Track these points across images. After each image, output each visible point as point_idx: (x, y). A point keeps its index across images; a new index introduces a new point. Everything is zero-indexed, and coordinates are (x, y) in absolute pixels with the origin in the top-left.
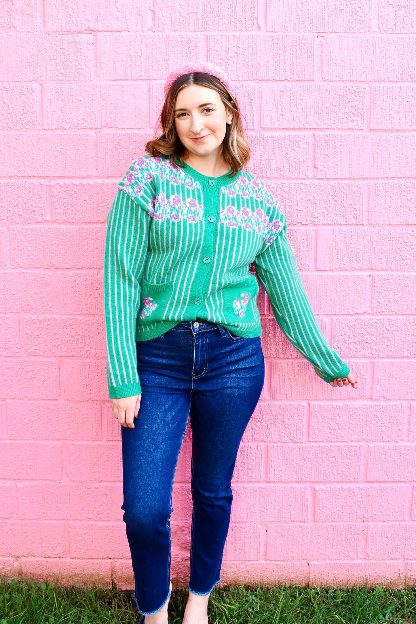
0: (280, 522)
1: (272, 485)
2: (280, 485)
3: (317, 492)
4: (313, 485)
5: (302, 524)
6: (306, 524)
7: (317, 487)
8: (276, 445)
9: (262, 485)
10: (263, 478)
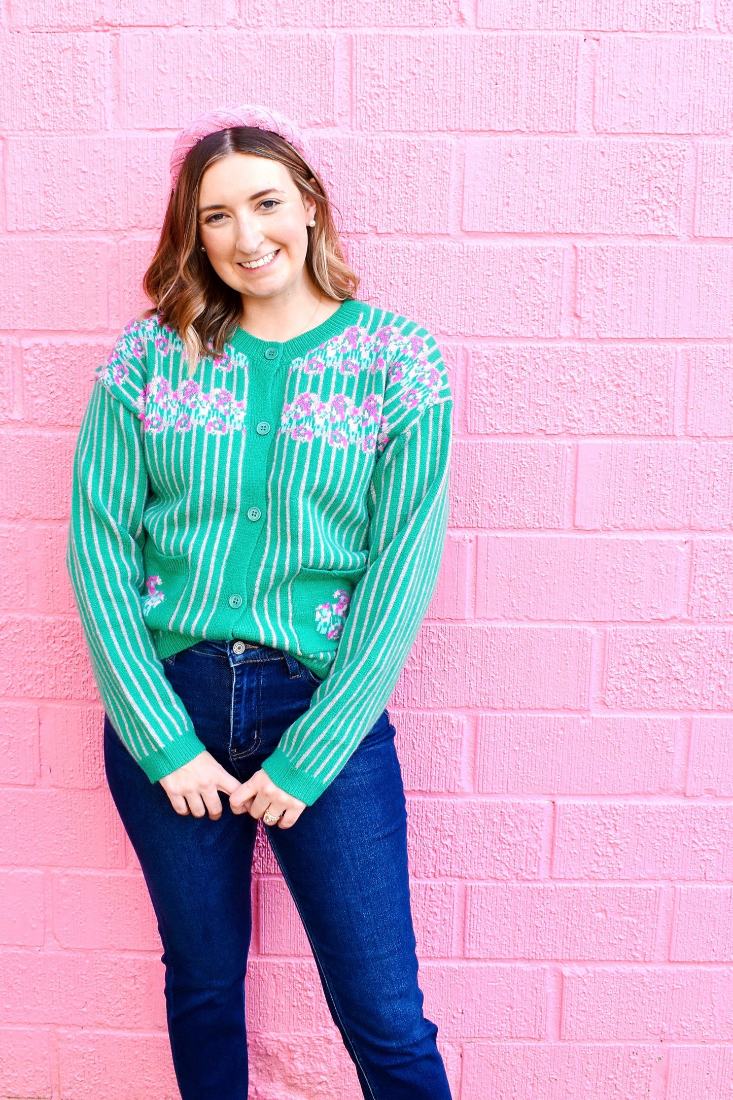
0: (489, 1038)
1: (473, 964)
2: (491, 964)
3: (566, 981)
4: (559, 965)
5: (533, 1044)
6: (542, 1043)
7: (567, 970)
8: (484, 884)
9: (453, 965)
10: (456, 951)
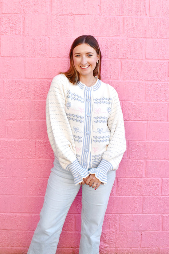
0: (147, 230)
1: (145, 214)
2: (148, 214)
3: (164, 218)
4: (162, 214)
5: (156, 231)
6: (159, 231)
7: (164, 215)
8: (147, 197)
9: (140, 215)
10: (141, 212)
